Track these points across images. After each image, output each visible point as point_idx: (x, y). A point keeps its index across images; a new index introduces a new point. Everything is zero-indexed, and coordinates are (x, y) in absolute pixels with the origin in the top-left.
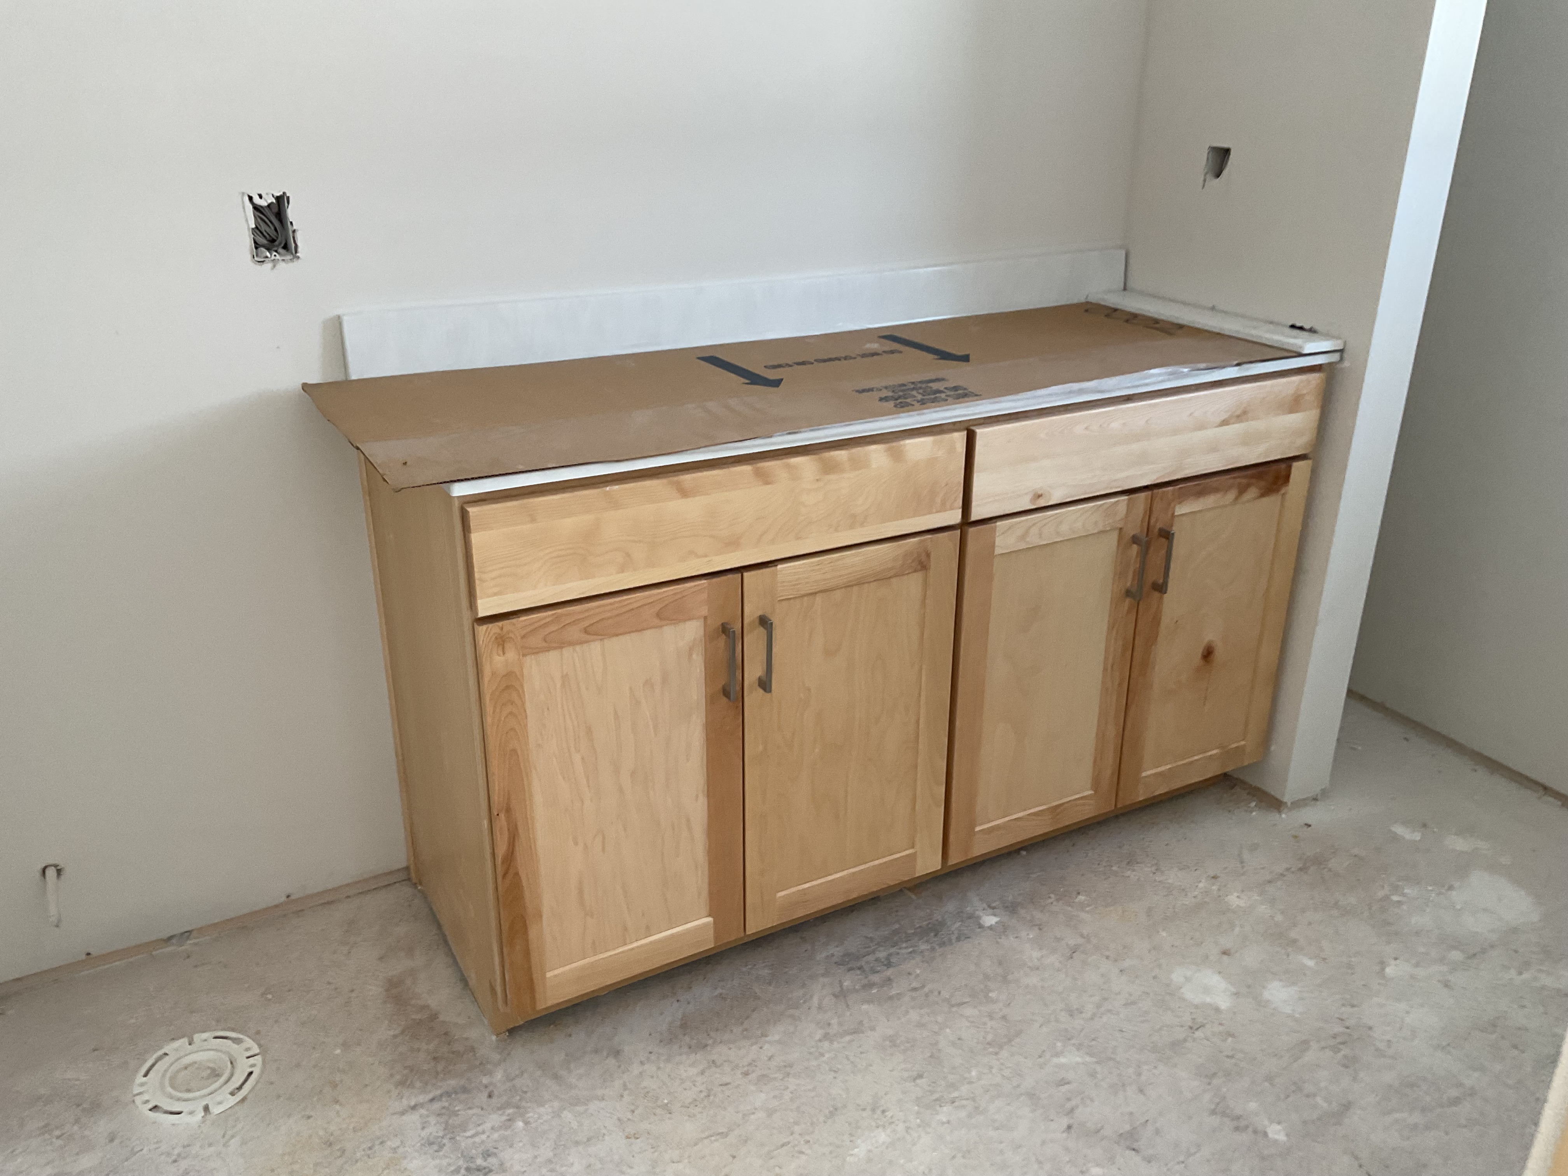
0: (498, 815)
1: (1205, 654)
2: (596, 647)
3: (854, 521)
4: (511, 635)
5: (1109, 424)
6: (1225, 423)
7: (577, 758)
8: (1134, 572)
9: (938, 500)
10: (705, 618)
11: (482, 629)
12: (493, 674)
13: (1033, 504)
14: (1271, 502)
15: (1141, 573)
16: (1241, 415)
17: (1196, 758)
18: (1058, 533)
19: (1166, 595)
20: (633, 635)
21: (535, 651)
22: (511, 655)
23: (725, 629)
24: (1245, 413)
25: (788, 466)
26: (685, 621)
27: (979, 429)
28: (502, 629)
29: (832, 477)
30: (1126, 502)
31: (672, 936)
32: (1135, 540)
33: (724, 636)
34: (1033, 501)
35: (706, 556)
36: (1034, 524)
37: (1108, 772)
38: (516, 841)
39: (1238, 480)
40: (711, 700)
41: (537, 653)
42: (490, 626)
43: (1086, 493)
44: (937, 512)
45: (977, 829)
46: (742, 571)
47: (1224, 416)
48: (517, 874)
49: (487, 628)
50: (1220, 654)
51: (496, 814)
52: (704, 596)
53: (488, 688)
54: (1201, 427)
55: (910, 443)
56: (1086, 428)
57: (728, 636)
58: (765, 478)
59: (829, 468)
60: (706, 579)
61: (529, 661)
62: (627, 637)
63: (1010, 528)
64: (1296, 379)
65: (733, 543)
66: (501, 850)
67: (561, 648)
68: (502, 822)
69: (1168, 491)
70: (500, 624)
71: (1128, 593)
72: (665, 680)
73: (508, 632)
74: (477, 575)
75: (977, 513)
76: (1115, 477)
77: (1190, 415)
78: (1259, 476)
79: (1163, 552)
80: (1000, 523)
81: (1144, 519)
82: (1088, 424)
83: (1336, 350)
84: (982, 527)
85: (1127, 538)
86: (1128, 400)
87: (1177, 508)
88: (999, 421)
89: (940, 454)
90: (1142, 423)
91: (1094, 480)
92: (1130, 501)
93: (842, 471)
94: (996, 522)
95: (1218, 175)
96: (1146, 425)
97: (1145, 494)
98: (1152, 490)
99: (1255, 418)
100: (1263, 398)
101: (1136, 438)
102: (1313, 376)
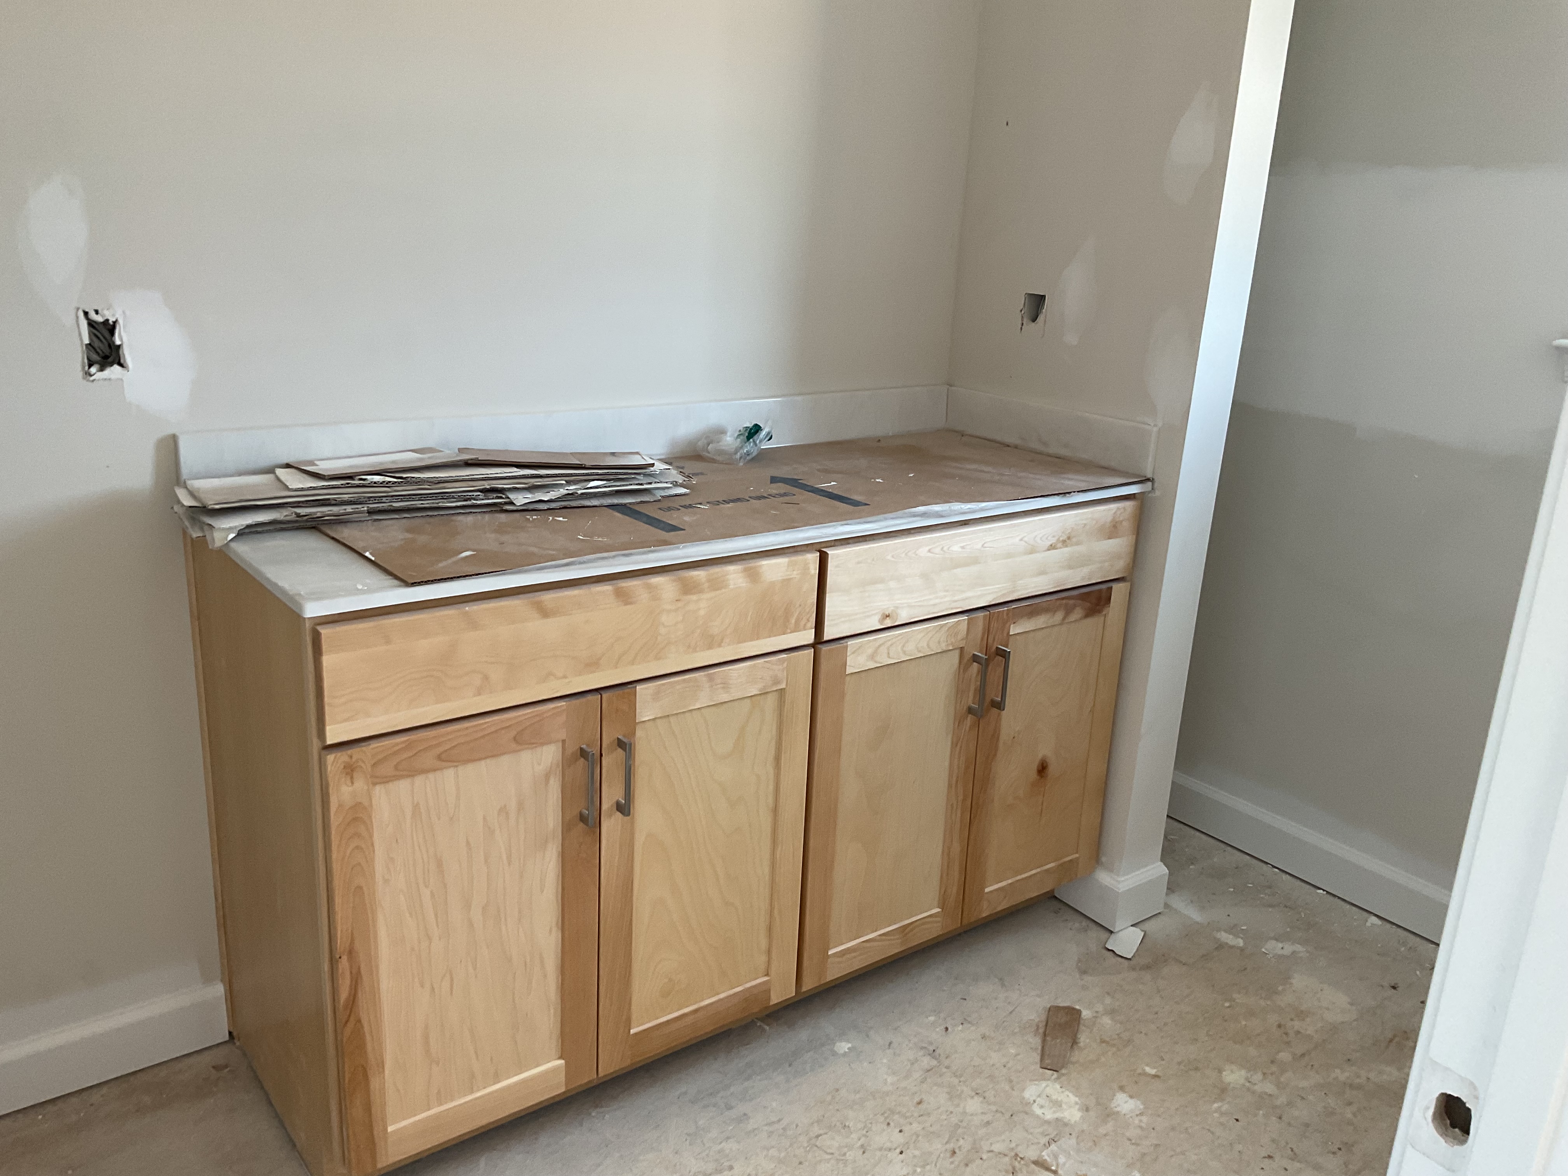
0: (340, 958)
1: (1040, 768)
2: (449, 774)
3: (711, 642)
4: (361, 764)
5: (949, 548)
6: (1052, 547)
7: (426, 893)
8: (975, 690)
9: (793, 621)
10: (564, 741)
11: (330, 758)
12: (340, 806)
13: (881, 624)
14: (1093, 622)
15: (982, 690)
16: (1066, 540)
17: (1033, 872)
18: (904, 653)
19: (1004, 712)
20: (488, 761)
21: (385, 780)
22: (360, 784)
23: (583, 753)
24: (1069, 538)
25: (649, 587)
26: (543, 744)
27: (829, 550)
28: (351, 757)
29: (692, 598)
30: (966, 622)
31: (524, 1081)
32: (975, 659)
33: (582, 759)
34: (881, 621)
35: (565, 677)
36: (883, 644)
37: (954, 890)
38: (359, 985)
39: (1063, 601)
40: (567, 828)
41: (388, 782)
42: (339, 754)
43: (927, 614)
44: (790, 632)
45: (830, 953)
46: (602, 692)
47: (1053, 541)
48: (359, 1021)
49: (335, 757)
50: (1053, 769)
51: (338, 956)
52: (563, 718)
53: (335, 821)
54: (1032, 551)
56: (929, 551)
57: (586, 759)
58: (623, 597)
59: (688, 589)
60: (564, 702)
61: (379, 790)
62: (483, 762)
63: (860, 647)
64: (1113, 506)
65: (592, 665)
66: (344, 995)
67: (413, 776)
68: (344, 964)
69: (1003, 611)
70: (349, 752)
71: (970, 710)
72: (521, 806)
73: (357, 761)
74: (326, 700)
75: (829, 633)
76: (956, 598)
77: (1021, 540)
78: (1084, 597)
79: (1000, 671)
80: (851, 642)
81: (982, 639)
82: (930, 547)
83: (1148, 480)
84: (833, 646)
85: (967, 657)
86: (965, 524)
87: (1012, 626)
88: (849, 544)
89: (795, 574)
90: (979, 546)
91: (937, 601)
92: (970, 622)
93: (701, 591)
94: (847, 642)
95: (1034, 319)
96: (983, 549)
97: (983, 614)
98: (989, 611)
99: (1078, 543)
100: (1085, 525)
101: (974, 560)
102: (1129, 504)
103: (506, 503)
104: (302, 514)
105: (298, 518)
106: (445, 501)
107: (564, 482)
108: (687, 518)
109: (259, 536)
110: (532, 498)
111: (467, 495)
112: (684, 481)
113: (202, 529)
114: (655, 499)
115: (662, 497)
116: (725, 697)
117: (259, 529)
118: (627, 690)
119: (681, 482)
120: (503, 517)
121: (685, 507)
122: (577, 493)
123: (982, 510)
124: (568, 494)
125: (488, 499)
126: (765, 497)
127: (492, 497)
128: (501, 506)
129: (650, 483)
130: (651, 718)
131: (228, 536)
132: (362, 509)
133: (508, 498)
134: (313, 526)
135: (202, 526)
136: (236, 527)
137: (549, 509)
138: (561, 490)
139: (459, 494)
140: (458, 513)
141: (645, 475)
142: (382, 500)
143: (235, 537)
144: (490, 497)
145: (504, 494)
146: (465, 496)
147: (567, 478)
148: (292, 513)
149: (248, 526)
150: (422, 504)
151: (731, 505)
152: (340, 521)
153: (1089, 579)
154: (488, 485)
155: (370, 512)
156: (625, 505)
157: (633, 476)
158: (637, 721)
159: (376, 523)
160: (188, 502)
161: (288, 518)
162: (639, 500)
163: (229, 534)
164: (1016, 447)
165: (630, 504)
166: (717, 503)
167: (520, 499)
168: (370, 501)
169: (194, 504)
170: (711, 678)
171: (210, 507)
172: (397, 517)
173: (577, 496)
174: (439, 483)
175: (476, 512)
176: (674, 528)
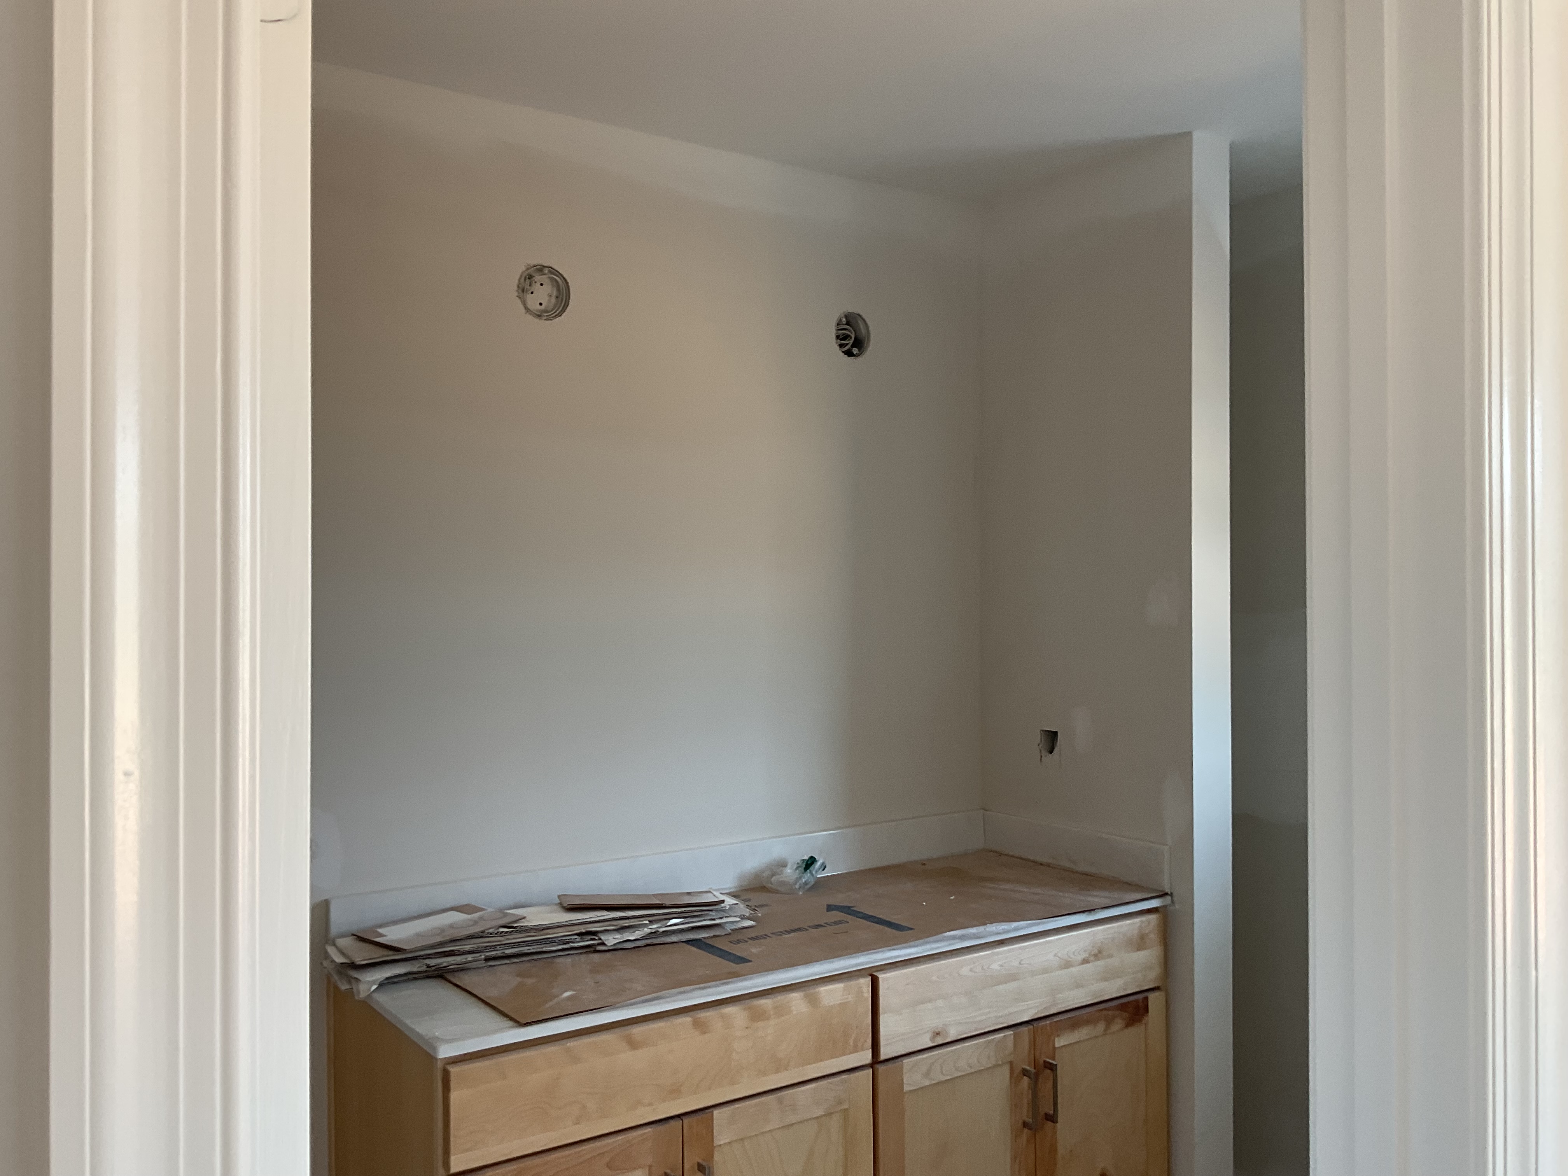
3: (780, 1066)
5: (988, 967)
6: (1085, 961)
8: (1028, 1104)
9: (851, 1043)
13: (934, 1042)
14: (1135, 1031)
15: (1034, 1103)
16: (1098, 954)
18: (957, 1069)
19: (1059, 1125)
24: (1100, 952)
25: (723, 1016)
26: (633, 1169)
27: (880, 974)
29: (760, 1024)
30: (1012, 1036)
32: (1025, 1072)
34: (932, 1039)
35: (651, 1104)
36: (935, 1061)
39: (1104, 1012)
43: (977, 1030)
44: (851, 1053)
46: (683, 1117)
47: (1085, 955)
52: (650, 1144)
54: (1067, 965)
55: (823, 989)
56: (971, 970)
58: (701, 1027)
59: (757, 1016)
60: (651, 1128)
63: (916, 1065)
64: (1137, 920)
65: (675, 1092)
69: (1046, 1025)
71: (1025, 1125)
74: (452, 1134)
75: (885, 1052)
76: (1000, 1014)
77: (1055, 955)
78: (1123, 1007)
79: (1050, 1085)
80: (906, 1061)
81: (1030, 1052)
82: (972, 966)
83: (1166, 894)
84: (890, 1065)
85: (1017, 1071)
86: (1002, 943)
87: (1056, 1039)
88: (897, 967)
89: (850, 998)
90: (1016, 963)
91: (984, 1017)
92: (1015, 1035)
93: (768, 1019)
94: (902, 1061)
95: (1051, 752)
96: (1021, 966)
97: (1027, 1028)
98: (1032, 1025)
99: (1110, 956)
100: (1113, 939)
101: (1012, 977)
102: (1153, 917)
103: (599, 944)
104: (431, 965)
105: (428, 969)
106: (548, 945)
107: (647, 922)
108: (753, 950)
109: (394, 986)
110: (621, 938)
111: (566, 939)
112: (751, 914)
113: (350, 983)
114: (727, 933)
115: (732, 930)
116: (793, 1119)
117: (396, 980)
118: (705, 1115)
119: (748, 915)
120: (596, 957)
121: (752, 939)
122: (658, 931)
123: (1016, 929)
124: (652, 933)
125: (583, 941)
126: (822, 926)
127: (587, 940)
128: (594, 947)
129: (721, 918)
130: (727, 1141)
131: (371, 988)
132: (480, 957)
133: (600, 939)
134: (440, 975)
135: (350, 980)
136: (377, 980)
137: (635, 948)
138: (646, 929)
139: (560, 939)
140: (558, 956)
141: (716, 910)
142: (496, 948)
143: (376, 988)
144: (585, 940)
145: (596, 936)
146: (564, 940)
147: (650, 919)
148: (423, 964)
149: (387, 978)
150: (529, 949)
151: (792, 934)
152: (462, 969)
153: (1125, 989)
154: (584, 929)
155: (487, 959)
156: (699, 940)
157: (706, 912)
158: (715, 1145)
159: (490, 969)
160: (339, 959)
161: (420, 969)
162: (712, 935)
163: (372, 986)
164: (1049, 865)
165: (704, 938)
166: (780, 933)
167: (611, 940)
168: (486, 949)
169: (344, 961)
170: (780, 1101)
171: (357, 963)
172: (508, 962)
173: (659, 934)
174: (543, 929)
175: (573, 954)
176: (743, 960)
